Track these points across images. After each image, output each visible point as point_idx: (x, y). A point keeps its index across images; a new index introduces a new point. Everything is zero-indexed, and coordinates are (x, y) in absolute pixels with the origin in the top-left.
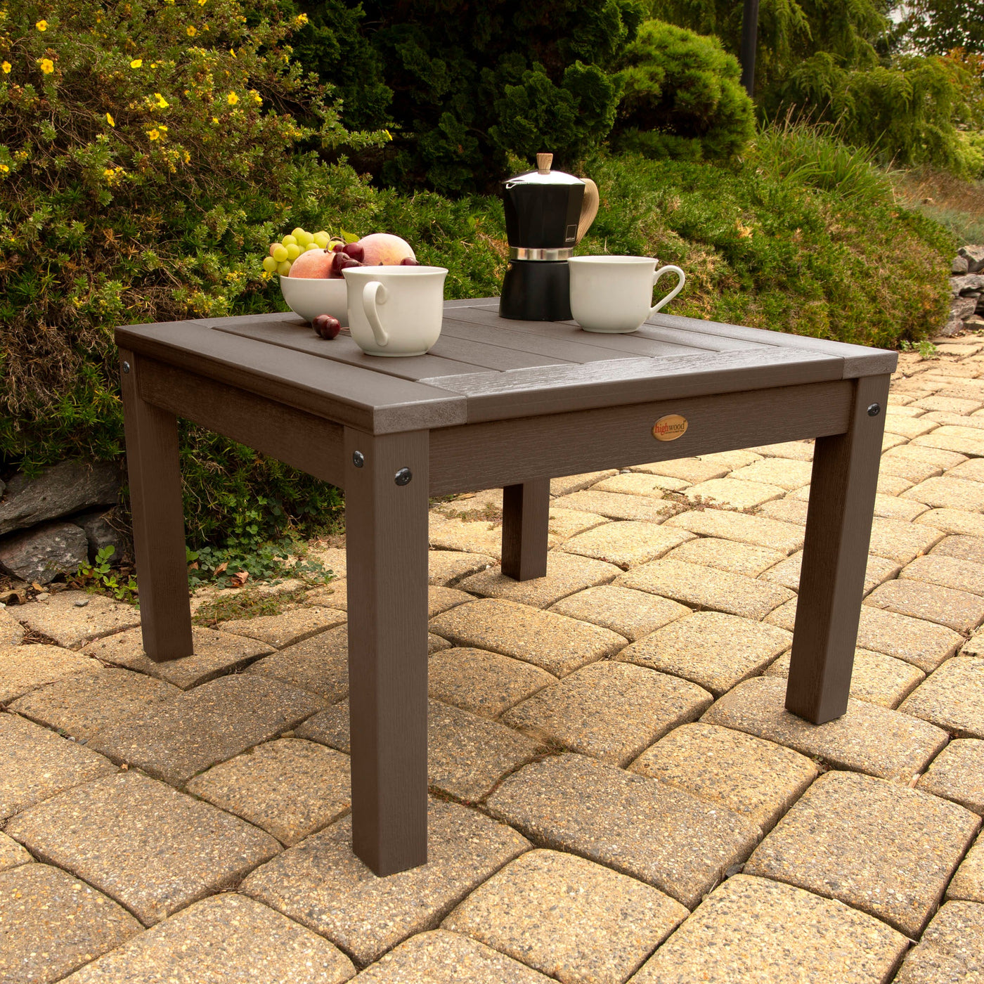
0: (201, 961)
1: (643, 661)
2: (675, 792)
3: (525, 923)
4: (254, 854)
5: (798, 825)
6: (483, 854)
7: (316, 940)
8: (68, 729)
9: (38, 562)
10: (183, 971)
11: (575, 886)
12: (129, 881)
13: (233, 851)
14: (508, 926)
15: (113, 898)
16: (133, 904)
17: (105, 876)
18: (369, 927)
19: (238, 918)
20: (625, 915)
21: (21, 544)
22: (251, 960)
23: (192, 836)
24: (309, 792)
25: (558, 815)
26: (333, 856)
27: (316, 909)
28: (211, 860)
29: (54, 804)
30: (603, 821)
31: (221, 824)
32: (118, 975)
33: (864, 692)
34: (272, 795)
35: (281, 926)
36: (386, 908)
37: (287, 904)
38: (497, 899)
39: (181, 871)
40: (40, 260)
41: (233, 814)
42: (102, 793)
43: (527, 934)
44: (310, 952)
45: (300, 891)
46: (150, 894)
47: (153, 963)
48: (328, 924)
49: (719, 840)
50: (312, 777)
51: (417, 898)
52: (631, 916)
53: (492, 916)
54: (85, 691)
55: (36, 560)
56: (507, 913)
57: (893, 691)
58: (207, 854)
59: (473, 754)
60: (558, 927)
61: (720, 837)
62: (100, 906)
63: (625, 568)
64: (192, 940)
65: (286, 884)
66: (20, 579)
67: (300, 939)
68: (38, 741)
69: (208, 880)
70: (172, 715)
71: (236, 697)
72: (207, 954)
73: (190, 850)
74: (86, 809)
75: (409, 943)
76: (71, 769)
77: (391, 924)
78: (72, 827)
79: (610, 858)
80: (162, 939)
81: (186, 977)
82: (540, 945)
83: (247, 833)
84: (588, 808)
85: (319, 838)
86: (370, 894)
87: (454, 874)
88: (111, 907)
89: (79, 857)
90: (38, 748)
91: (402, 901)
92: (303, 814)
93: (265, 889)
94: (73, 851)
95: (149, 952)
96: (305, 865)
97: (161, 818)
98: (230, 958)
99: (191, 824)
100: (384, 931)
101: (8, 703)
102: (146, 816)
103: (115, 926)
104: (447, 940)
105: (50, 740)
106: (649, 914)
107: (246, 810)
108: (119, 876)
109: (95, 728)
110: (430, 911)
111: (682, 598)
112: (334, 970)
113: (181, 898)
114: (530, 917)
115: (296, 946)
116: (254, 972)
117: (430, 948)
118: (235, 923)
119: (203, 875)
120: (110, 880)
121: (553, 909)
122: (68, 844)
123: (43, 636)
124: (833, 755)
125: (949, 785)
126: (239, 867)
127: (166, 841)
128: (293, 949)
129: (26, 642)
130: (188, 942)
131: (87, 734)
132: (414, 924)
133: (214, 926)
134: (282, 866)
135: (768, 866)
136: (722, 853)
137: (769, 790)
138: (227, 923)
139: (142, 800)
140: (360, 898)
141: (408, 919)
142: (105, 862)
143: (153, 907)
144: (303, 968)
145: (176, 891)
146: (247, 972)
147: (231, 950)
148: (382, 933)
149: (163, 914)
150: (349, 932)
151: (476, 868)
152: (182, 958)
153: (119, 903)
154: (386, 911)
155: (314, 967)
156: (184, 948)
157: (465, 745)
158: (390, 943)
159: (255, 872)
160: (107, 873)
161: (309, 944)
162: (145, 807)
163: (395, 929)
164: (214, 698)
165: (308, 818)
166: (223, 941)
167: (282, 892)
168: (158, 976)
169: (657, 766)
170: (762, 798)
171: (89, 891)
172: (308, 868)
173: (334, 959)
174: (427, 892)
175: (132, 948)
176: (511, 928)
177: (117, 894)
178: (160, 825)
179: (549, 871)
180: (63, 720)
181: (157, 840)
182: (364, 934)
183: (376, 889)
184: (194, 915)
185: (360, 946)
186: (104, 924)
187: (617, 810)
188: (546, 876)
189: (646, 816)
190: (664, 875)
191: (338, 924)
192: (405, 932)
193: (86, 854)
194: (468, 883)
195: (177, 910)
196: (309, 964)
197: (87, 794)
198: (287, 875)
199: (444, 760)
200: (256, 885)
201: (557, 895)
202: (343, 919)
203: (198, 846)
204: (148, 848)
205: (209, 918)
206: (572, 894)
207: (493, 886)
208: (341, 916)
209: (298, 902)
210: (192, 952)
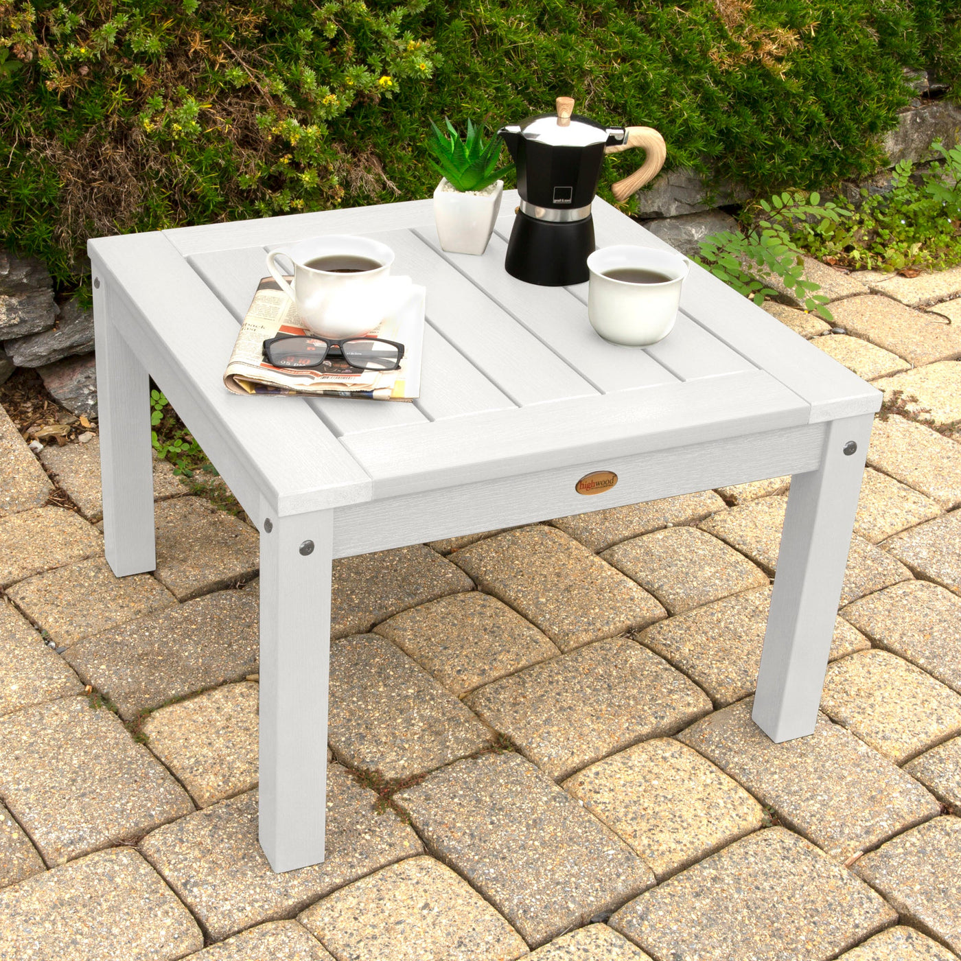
0: (76, 911)
1: (661, 647)
2: (589, 821)
3: (367, 932)
4: (162, 813)
5: (688, 885)
6: (366, 854)
7: (179, 910)
8: (52, 633)
9: (89, 394)
10: (59, 918)
11: (432, 905)
12: (45, 820)
13: (145, 805)
14: (349, 931)
15: (27, 835)
16: (42, 844)
17: (27, 811)
18: (229, 907)
19: (123, 876)
20: (461, 944)
21: (74, 371)
22: (118, 919)
23: (117, 782)
24: (239, 754)
25: (458, 825)
26: (232, 827)
27: (192, 880)
28: (122, 812)
29: (9, 723)
30: (496, 841)
31: (147, 774)
32: (7, 911)
33: (880, 735)
34: (205, 751)
35: (155, 892)
36: (252, 892)
37: (170, 870)
38: (355, 901)
39: (93, 818)
40: (113, 70)
41: (163, 763)
42: (56, 716)
43: (362, 944)
44: (168, 921)
45: (186, 859)
46: (59, 838)
47: (37, 906)
48: (196, 897)
49: (597, 885)
50: (251, 735)
51: (283, 887)
52: (465, 946)
53: (341, 918)
54: (82, 586)
55: (86, 391)
56: (356, 919)
57: (915, 740)
58: (122, 804)
59: (416, 737)
60: (393, 942)
61: (600, 881)
62: (13, 840)
63: (730, 502)
64: (76, 890)
65: (177, 849)
66: (68, 410)
67: (166, 907)
68: (19, 643)
69: (112, 833)
70: (151, 635)
71: (220, 621)
72: (84, 906)
73: (109, 798)
74: (35, 734)
75: (255, 930)
76: (38, 683)
77: (248, 908)
78: (17, 752)
79: (481, 881)
80: (53, 884)
81: (59, 924)
82: (367, 956)
83: (165, 788)
84: (492, 823)
85: (227, 806)
86: (244, 875)
87: (329, 869)
88: (22, 843)
89: (12, 787)
90: (17, 652)
91: (269, 887)
92: (224, 776)
93: (158, 851)
94: (10, 779)
95: (37, 895)
96: (202, 833)
97: (97, 757)
98: (101, 914)
99: (120, 769)
100: (240, 914)
101: (6, 587)
102: (85, 752)
103: (19, 864)
104: (289, 934)
105: (29, 644)
106: (483, 947)
107: (175, 762)
108: (39, 814)
109: (76, 637)
110: (291, 902)
111: (765, 562)
112: (182, 942)
113: (83, 846)
114: (374, 926)
115: (159, 913)
116: (115, 930)
117: (271, 939)
118: (118, 880)
119: (110, 827)
120: (31, 817)
121: (399, 923)
122: (7, 771)
123: (69, 498)
124: (785, 810)
125: (884, 872)
126: (145, 824)
127: (92, 784)
128: (156, 916)
129: (49, 503)
130: (73, 891)
131: (67, 642)
132: (270, 912)
133: (100, 880)
134: (181, 830)
135: (629, 922)
136: (592, 898)
137: (686, 839)
138: (111, 879)
139: (88, 734)
140: (234, 877)
141: (266, 907)
142: (32, 796)
143: (58, 850)
144: (156, 935)
145: (81, 839)
146: (109, 931)
147: (105, 905)
148: (237, 915)
149: (63, 860)
150: (210, 909)
151: (352, 867)
152: (62, 905)
153: (31, 839)
154: (250, 895)
155: (165, 937)
156: (68, 896)
157: (413, 725)
158: (241, 926)
159: (157, 831)
160: (30, 808)
161: (170, 914)
162: (87, 742)
163: (250, 915)
164: (199, 619)
165: (226, 782)
166: (102, 896)
167: (172, 857)
168: (38, 918)
169: (590, 787)
170: (673, 846)
171: (10, 823)
172: (203, 837)
173: (186, 933)
174: (296, 882)
175: (26, 888)
176: (352, 934)
177: (32, 831)
178: (94, 764)
179: (417, 883)
180: (50, 622)
181: (84, 781)
182: (222, 913)
183: (253, 871)
184: (88, 866)
185: (215, 923)
186: (11, 860)
187: (519, 830)
188: (411, 887)
189: (543, 844)
190: (521, 911)
191: (204, 899)
192: (259, 918)
193: (19, 784)
194: (338, 881)
195: (76, 858)
196: (163, 932)
197: (42, 718)
198: (182, 841)
199: (384, 739)
200: (153, 845)
201: (410, 910)
202: (210, 896)
203: (117, 794)
204: (74, 788)
205: (99, 871)
206: (425, 912)
207: (359, 888)
208: (209, 892)
209: (179, 870)
210: (73, 901)
